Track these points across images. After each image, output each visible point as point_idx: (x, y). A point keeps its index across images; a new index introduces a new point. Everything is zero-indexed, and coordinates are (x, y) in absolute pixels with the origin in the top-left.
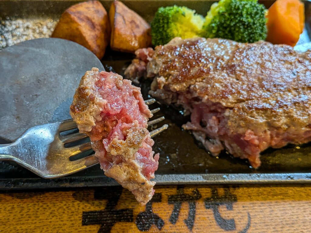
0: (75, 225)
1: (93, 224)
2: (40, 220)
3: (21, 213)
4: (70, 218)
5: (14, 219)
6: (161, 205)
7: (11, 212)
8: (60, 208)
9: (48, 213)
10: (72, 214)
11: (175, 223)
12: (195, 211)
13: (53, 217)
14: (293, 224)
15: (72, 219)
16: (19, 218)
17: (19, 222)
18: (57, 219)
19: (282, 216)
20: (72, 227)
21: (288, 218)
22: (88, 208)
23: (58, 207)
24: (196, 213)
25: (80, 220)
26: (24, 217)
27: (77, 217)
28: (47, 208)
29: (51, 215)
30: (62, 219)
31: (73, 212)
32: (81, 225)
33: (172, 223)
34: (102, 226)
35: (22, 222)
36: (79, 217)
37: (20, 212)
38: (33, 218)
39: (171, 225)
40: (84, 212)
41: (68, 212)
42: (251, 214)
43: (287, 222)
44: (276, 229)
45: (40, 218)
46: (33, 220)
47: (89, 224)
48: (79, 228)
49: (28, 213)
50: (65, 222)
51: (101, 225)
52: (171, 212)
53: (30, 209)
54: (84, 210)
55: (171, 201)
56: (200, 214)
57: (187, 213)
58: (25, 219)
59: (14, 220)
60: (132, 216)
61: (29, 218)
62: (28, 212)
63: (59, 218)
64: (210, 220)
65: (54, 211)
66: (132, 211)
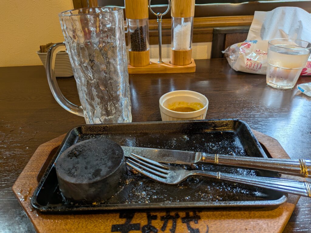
0: (107, 232)
2: (88, 229)
3: (78, 225)
5: (74, 228)
6: (156, 221)
7: (73, 224)
8: (100, 223)
9: (93, 226)
10: (106, 226)
11: (164, 231)
12: (176, 224)
15: (106, 228)
16: (77, 228)
22: (115, 223)
25: (110, 229)
27: (108, 228)
28: (93, 223)
32: (110, 232)
33: (162, 231)
42: (209, 226)
46: (84, 229)
47: (115, 231)
49: (82, 225)
50: (101, 230)
51: (122, 232)
52: (162, 225)
57: (171, 226)
58: (80, 228)
60: (140, 227)
63: (99, 228)
64: (185, 229)
66: (140, 225)
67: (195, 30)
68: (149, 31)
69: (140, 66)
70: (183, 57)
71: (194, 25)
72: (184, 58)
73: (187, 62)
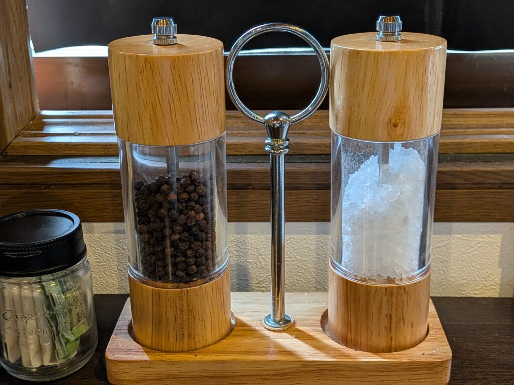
67: (448, 168)
68: (227, 167)
69: (186, 348)
70: (385, 312)
71: (442, 145)
72: (390, 317)
73: (407, 336)
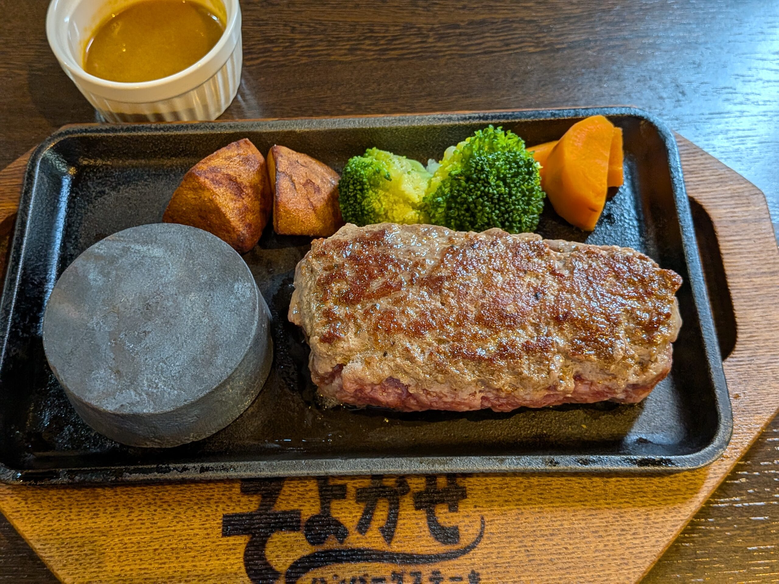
0: (212, 535)
1: (238, 534)
2: (159, 528)
3: (130, 518)
4: (203, 525)
5: (119, 526)
6: (344, 503)
7: (113, 515)
8: (189, 508)
9: (170, 518)
10: (208, 518)
11: (365, 532)
12: (397, 514)
13: (178, 522)
14: (552, 535)
15: (207, 526)
16: (127, 526)
17: (127, 532)
18: (184, 526)
19: (536, 522)
20: (206, 538)
21: (546, 526)
22: (231, 508)
23: (185, 508)
24: (399, 517)
25: (219, 528)
26: (135, 524)
27: (214, 524)
28: (169, 508)
29: (175, 520)
30: (191, 527)
31: (208, 516)
32: (220, 535)
33: (361, 533)
34: (252, 538)
35: (131, 531)
36: (217, 524)
37: (127, 516)
38: (148, 524)
39: (359, 536)
40: (224, 516)
41: (200, 515)
42: (486, 519)
43: (542, 532)
44: (524, 544)
45: (159, 524)
46: (148, 528)
47: (234, 535)
48: (217, 540)
49: (140, 518)
50: (196, 531)
51: (251, 536)
52: (359, 515)
53: (143, 511)
54: (225, 513)
55: (361, 497)
56: (404, 519)
57: (385, 517)
58: (136, 526)
59: (119, 529)
60: (299, 521)
61: (142, 526)
62: (140, 515)
63: (188, 526)
64: (420, 527)
65: (179, 513)
66: (300, 514)
